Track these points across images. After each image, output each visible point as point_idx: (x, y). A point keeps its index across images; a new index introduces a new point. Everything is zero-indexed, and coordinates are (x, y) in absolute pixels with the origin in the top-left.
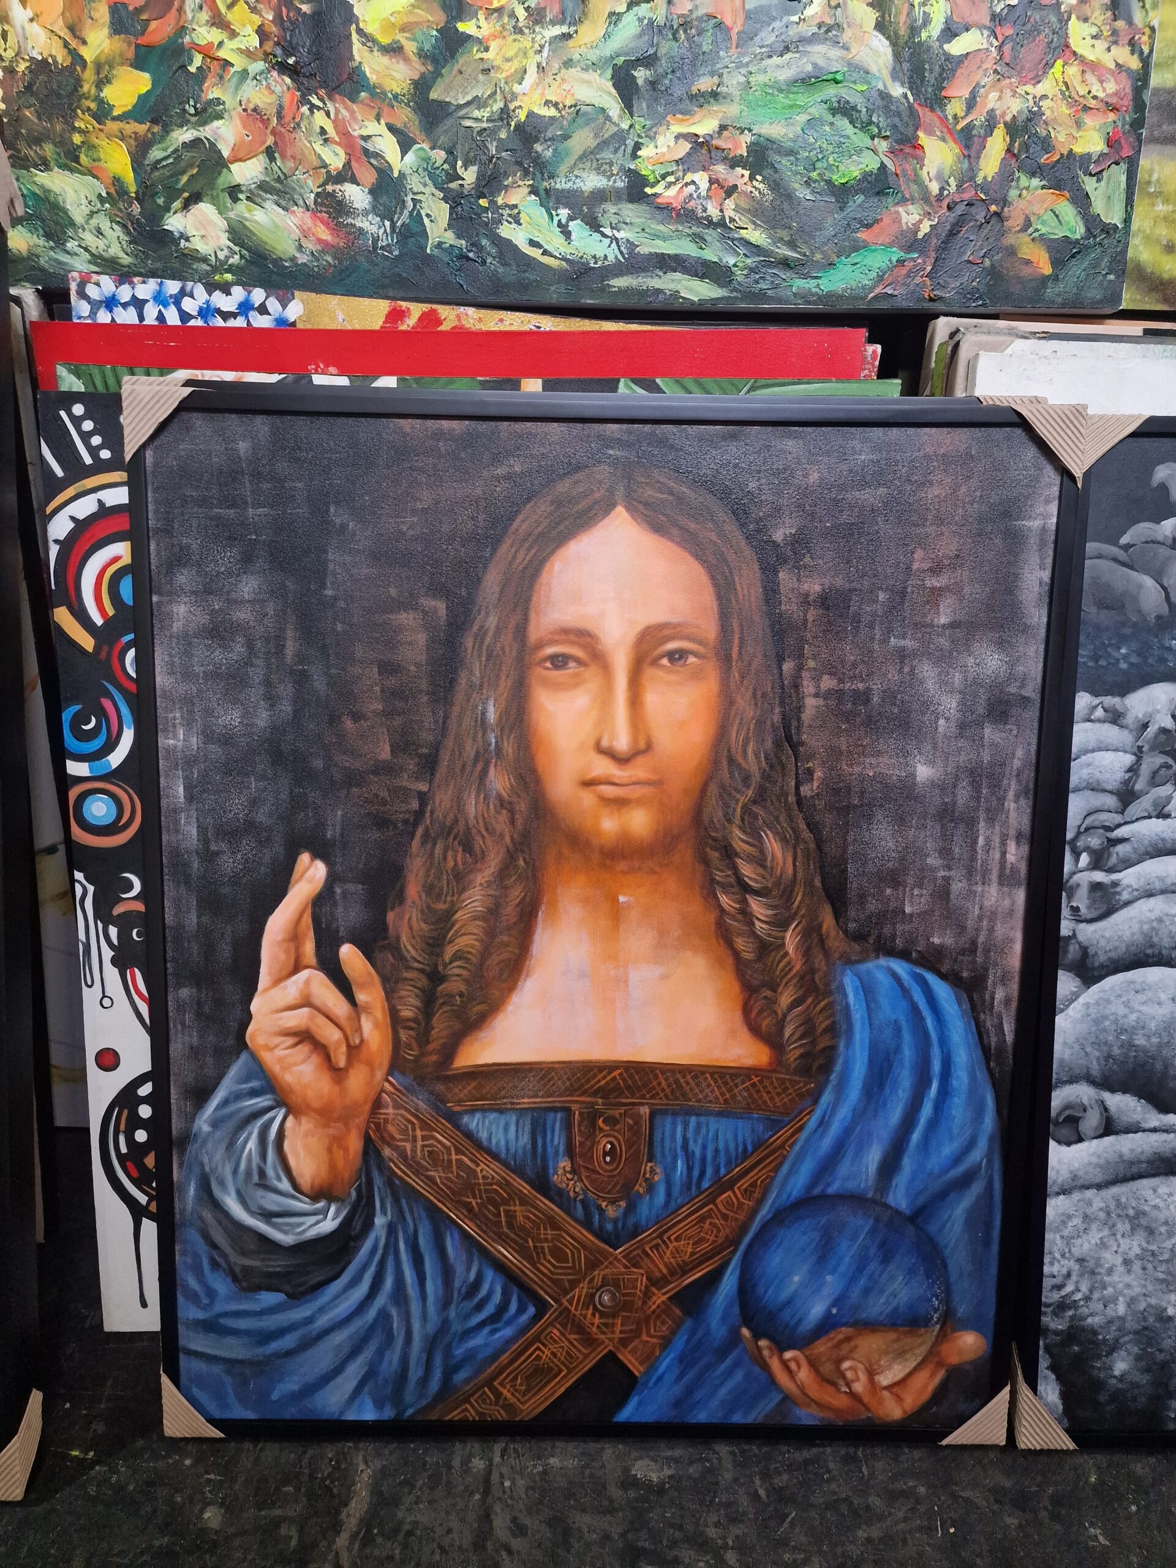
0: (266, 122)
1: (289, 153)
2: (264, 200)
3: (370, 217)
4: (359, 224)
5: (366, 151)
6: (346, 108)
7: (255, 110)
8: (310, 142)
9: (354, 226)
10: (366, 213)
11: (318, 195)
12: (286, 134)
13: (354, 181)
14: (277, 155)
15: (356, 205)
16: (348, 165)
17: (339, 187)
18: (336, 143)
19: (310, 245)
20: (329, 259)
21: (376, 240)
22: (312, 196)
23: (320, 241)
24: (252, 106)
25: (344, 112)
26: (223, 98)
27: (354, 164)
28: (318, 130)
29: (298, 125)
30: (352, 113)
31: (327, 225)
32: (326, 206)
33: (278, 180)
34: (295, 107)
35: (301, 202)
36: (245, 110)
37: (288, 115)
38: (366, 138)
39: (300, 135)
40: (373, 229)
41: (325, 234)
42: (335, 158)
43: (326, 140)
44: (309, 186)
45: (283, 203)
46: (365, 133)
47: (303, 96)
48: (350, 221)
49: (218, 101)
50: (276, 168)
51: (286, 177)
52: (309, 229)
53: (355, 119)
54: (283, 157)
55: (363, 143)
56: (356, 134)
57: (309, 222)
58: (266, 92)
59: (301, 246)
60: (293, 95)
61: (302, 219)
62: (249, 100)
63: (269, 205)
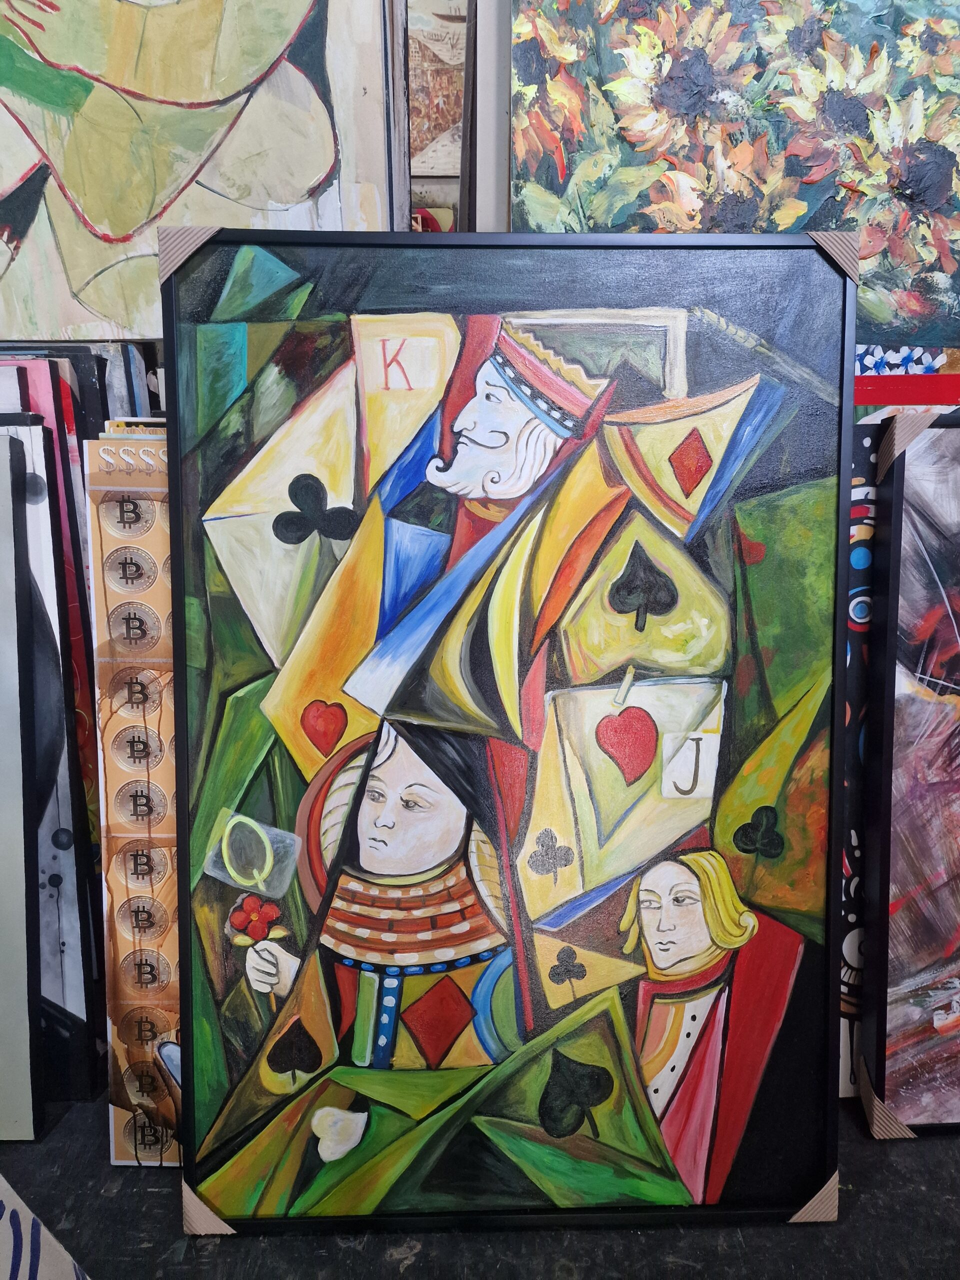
0: (884, 233)
1: (898, 252)
2: (875, 285)
3: (949, 294)
4: (940, 298)
5: (952, 250)
6: (942, 222)
7: (878, 224)
8: (914, 245)
9: (937, 300)
10: (946, 291)
11: (914, 280)
12: (898, 240)
13: (941, 270)
14: (889, 254)
15: (940, 286)
16: (939, 259)
17: (930, 274)
18: (932, 245)
19: (903, 314)
20: (916, 322)
21: (951, 308)
22: (910, 280)
23: (911, 311)
24: (876, 222)
25: (941, 225)
26: (857, 218)
27: (943, 259)
28: (920, 237)
29: (907, 235)
30: (946, 225)
31: (918, 300)
32: (920, 287)
33: (888, 271)
34: (906, 221)
35: (901, 285)
36: (871, 225)
37: (901, 227)
38: (953, 242)
39: (907, 241)
40: (950, 302)
41: (914, 305)
42: (929, 255)
43: (925, 244)
44: (910, 275)
45: (889, 286)
46: (953, 238)
47: (914, 214)
48: (935, 296)
49: (853, 220)
50: (887, 263)
51: (893, 269)
52: (905, 303)
53: (948, 229)
54: (893, 255)
55: (951, 245)
56: (947, 239)
57: (905, 298)
58: (887, 213)
59: (897, 314)
60: (906, 214)
61: (901, 296)
62: (874, 219)
63: (879, 288)
